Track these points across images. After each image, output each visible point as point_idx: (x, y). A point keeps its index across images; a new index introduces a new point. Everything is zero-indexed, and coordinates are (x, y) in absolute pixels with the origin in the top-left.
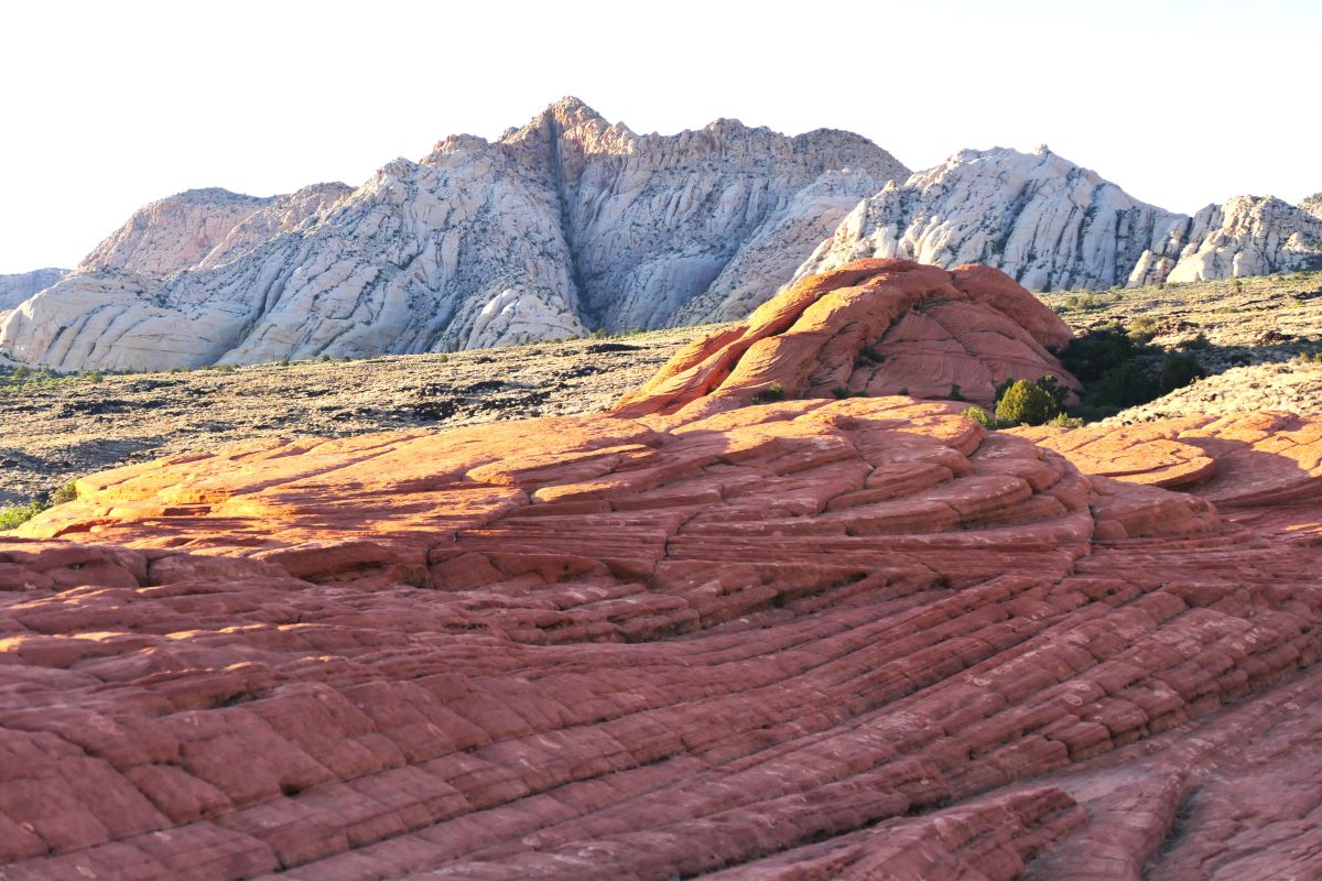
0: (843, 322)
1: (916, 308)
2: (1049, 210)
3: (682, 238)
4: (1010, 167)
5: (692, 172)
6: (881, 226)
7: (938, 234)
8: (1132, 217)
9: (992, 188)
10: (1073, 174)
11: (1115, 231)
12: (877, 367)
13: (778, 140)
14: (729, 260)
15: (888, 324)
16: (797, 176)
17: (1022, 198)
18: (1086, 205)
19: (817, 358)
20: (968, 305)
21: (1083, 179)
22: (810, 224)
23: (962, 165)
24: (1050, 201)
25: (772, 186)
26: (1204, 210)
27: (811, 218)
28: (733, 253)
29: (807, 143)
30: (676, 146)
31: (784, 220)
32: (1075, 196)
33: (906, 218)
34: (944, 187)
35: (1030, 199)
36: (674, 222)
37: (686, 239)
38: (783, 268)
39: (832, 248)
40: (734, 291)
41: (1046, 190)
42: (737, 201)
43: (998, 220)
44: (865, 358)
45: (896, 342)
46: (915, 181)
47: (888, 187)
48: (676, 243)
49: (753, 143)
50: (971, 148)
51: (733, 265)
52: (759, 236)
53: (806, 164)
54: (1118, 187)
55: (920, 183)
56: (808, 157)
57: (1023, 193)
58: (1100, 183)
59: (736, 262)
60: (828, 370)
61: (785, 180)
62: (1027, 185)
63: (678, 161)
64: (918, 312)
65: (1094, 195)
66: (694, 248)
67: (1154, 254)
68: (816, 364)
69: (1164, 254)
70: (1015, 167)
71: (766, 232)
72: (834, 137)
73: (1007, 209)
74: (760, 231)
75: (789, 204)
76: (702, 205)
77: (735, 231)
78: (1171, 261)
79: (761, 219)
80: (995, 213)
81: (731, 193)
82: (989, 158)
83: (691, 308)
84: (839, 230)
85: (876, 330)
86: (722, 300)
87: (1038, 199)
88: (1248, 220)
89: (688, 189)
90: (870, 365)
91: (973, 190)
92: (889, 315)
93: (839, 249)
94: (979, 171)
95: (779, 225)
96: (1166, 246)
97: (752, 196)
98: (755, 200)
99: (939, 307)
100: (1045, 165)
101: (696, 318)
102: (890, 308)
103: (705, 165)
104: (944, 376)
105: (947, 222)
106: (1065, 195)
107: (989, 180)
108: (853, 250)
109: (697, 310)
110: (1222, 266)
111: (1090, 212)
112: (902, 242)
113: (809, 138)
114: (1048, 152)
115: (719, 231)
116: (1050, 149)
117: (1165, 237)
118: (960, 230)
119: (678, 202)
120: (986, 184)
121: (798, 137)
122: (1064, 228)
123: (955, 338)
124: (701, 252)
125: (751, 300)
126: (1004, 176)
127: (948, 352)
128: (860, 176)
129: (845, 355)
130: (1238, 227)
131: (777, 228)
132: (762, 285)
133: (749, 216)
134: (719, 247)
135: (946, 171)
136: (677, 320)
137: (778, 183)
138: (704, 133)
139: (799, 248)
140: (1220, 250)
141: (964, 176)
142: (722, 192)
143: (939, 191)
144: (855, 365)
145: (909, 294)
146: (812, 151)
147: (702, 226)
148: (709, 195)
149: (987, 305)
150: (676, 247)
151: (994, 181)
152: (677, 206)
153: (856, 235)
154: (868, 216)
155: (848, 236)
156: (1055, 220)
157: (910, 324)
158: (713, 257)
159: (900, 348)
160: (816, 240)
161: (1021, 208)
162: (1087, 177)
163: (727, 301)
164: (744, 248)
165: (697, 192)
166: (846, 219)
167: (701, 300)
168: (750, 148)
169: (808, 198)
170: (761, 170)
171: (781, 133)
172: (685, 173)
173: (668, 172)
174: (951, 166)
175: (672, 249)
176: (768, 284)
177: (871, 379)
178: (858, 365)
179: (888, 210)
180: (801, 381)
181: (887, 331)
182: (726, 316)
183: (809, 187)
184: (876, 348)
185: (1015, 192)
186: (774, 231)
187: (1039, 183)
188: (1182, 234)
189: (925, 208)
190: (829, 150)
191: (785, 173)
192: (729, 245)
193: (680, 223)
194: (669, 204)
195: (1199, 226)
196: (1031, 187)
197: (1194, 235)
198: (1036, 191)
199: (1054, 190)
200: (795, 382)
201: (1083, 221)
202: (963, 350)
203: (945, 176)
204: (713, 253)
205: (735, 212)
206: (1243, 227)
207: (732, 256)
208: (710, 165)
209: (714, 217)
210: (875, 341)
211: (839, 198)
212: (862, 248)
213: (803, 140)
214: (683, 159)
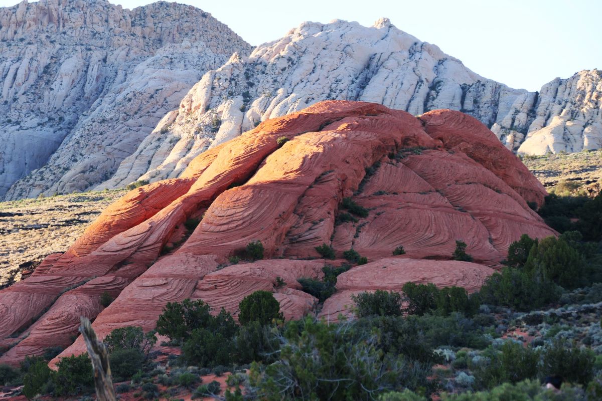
0: (318, 171)
1: (391, 156)
2: (395, 84)
3: (19, 110)
4: (354, 41)
5: (29, 43)
6: (227, 99)
7: (285, 106)
8: (477, 91)
9: (337, 61)
10: (416, 48)
11: (460, 105)
12: (360, 223)
13: (116, 12)
14: (68, 133)
15: (364, 174)
16: (136, 49)
17: (366, 71)
18: (431, 80)
19: (295, 212)
20: (445, 154)
21: (425, 54)
22: (152, 97)
23: (306, 37)
24: (395, 74)
25: (111, 59)
26: (550, 84)
27: (152, 91)
28: (71, 126)
29: (145, 16)
30: (13, 17)
31: (124, 93)
32: (420, 70)
33: (252, 91)
34: (289, 59)
35: (375, 72)
36: (11, 95)
37: (24, 111)
38: (125, 141)
39: (177, 120)
40: (75, 164)
41: (391, 63)
42: (75, 74)
43: (344, 93)
44: (345, 212)
45: (376, 194)
46: (259, 53)
47: (233, 59)
48: (13, 115)
49: (91, 16)
50: (314, 21)
51: (74, 137)
52: (98, 109)
53: (144, 37)
54: (460, 62)
55: (265, 55)
56: (147, 30)
57: (368, 66)
58: (441, 58)
59: (76, 134)
60: (308, 225)
61: (124, 53)
62: (371, 59)
63: (15, 33)
64: (394, 161)
65: (436, 69)
66: (33, 121)
67: (502, 128)
68: (293, 219)
69: (512, 127)
70: (359, 40)
71: (106, 105)
72: (172, 10)
73: (353, 82)
74: (99, 104)
75: (129, 76)
76: (40, 78)
77: (74, 104)
78: (520, 135)
79: (100, 91)
80: (341, 86)
81: (69, 66)
82: (334, 31)
83: (31, 181)
84: (184, 102)
85: (354, 180)
86: (63, 173)
87: (383, 73)
88: (595, 94)
89: (25, 61)
90: (352, 220)
91: (319, 62)
92: (365, 164)
93: (183, 121)
94: (324, 45)
95: (120, 98)
96: (513, 120)
97: (90, 68)
98: (93, 72)
99: (415, 156)
100: (388, 39)
101: (36, 191)
102: (366, 156)
103: (43, 37)
104: (438, 233)
105: (293, 95)
106: (410, 68)
107: (334, 53)
108: (199, 122)
109: (37, 183)
110: (572, 139)
111: (435, 86)
112: (248, 113)
113: (147, 12)
114: (390, 26)
115: (58, 103)
116: (392, 22)
117: (512, 111)
118: (307, 103)
119: (16, 74)
120: (332, 57)
121: (136, 9)
122: (410, 101)
123: (437, 191)
124: (39, 124)
125: (93, 174)
126: (349, 49)
127: (435, 207)
128: (200, 49)
129: (325, 209)
130: (585, 101)
131: (117, 101)
132: (104, 158)
133: (88, 89)
134: (57, 119)
135: (291, 44)
136: (17, 193)
137: (117, 56)
138: (41, 4)
139: (141, 121)
140: (569, 124)
141: (310, 49)
142: (60, 64)
143: (284, 64)
144: (336, 221)
145: (384, 140)
146: (151, 24)
147: (40, 98)
148: (47, 67)
149: (465, 155)
150: (14, 119)
151: (338, 54)
152: (14, 78)
153: (201, 108)
154: (213, 88)
155: (193, 107)
156: (401, 93)
157: (387, 175)
158: (52, 130)
159: (381, 201)
160: (158, 113)
161: (367, 81)
162: (429, 51)
163: (68, 174)
164: (84, 121)
165: (35, 64)
166: (191, 91)
167: (42, 172)
168: (88, 20)
169: (148, 71)
170: (99, 43)
171: (119, 6)
172: (22, 44)
173: (5, 43)
174: (296, 39)
175: (9, 121)
176: (110, 157)
177: (356, 236)
178: (339, 220)
179: (233, 82)
180: (278, 239)
181: (363, 181)
182: (67, 189)
183: (149, 60)
184: (356, 201)
185: (360, 65)
186: (114, 105)
187: (384, 57)
188: (529, 108)
189: (271, 81)
190: (168, 24)
191: (124, 46)
192: (68, 118)
193: (18, 96)
194: (6, 75)
195: (545, 100)
196: (375, 60)
197: (540, 109)
198: (380, 65)
199: (399, 64)
200: (274, 238)
201: (428, 95)
202: (449, 204)
203: (289, 48)
204: (51, 126)
205: (73, 85)
206: (590, 101)
207: (70, 129)
208: (47, 36)
209: (51, 89)
210: (352, 193)
211: (179, 71)
212: (208, 121)
213: (141, 14)
214: (20, 31)
